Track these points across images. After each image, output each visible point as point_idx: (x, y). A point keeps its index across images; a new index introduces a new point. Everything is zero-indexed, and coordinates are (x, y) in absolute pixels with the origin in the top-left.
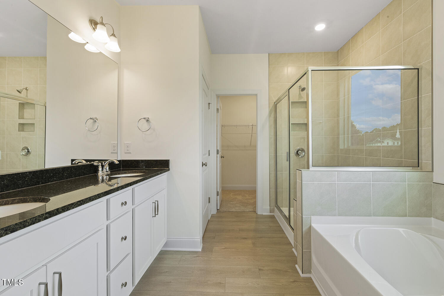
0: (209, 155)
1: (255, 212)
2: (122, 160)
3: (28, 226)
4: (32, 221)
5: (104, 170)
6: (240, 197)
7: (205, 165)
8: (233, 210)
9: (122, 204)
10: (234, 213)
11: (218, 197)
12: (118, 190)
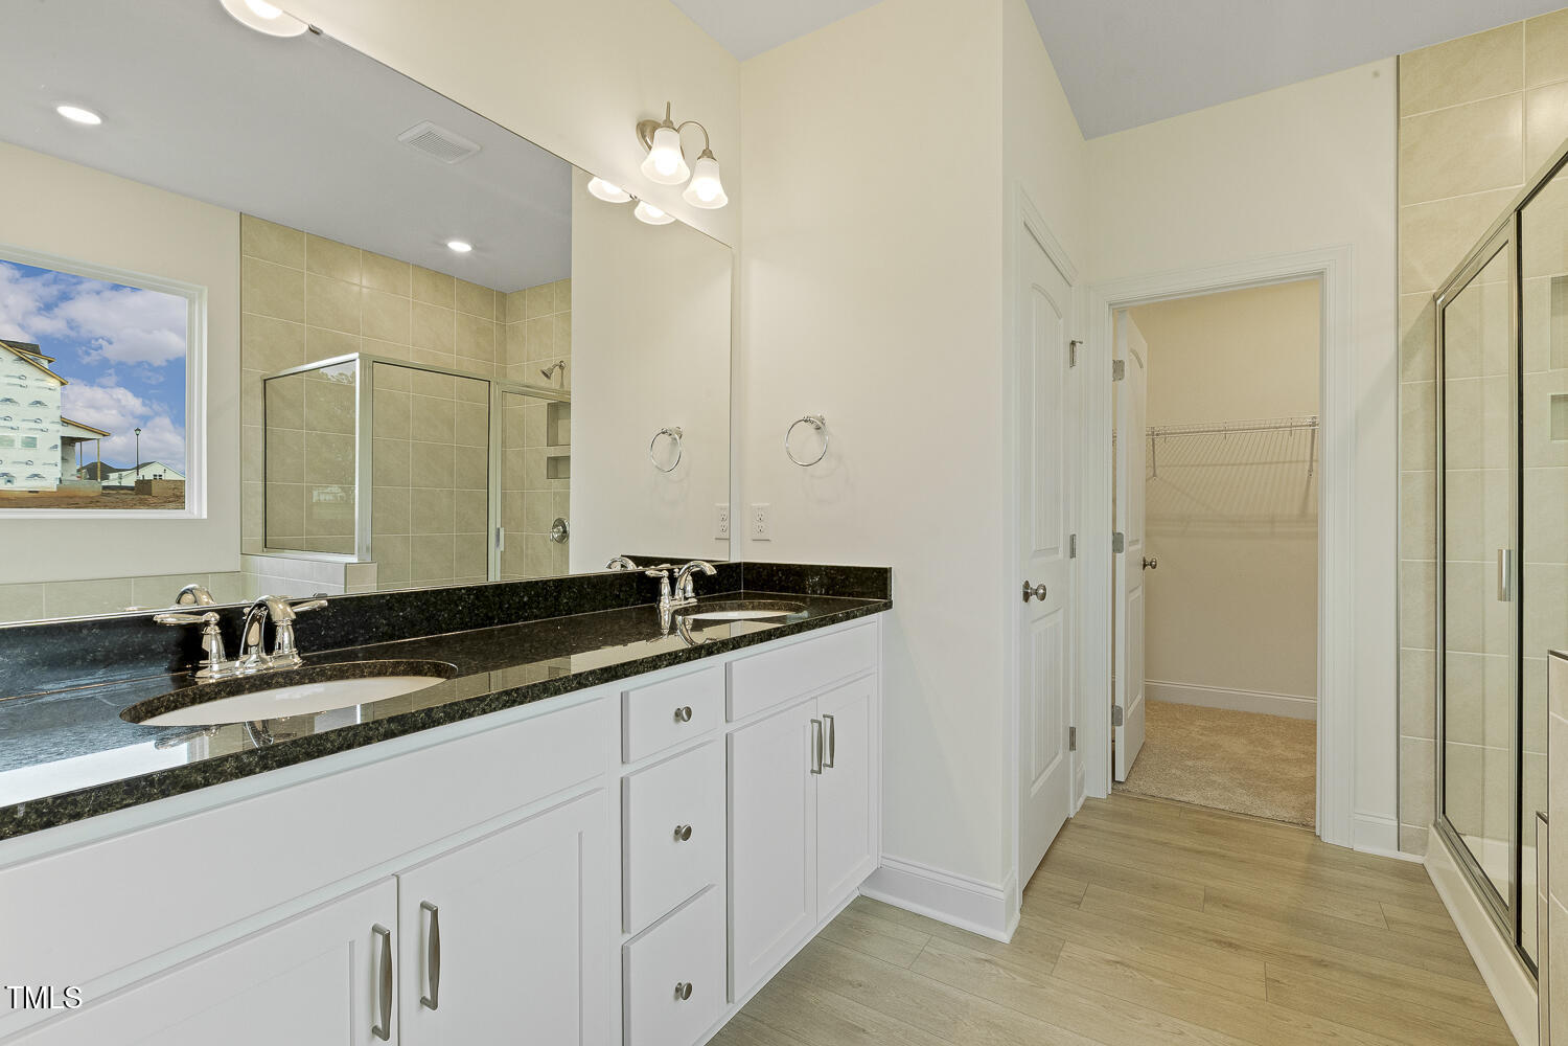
0: (1073, 555)
1: (1307, 826)
2: (745, 563)
3: (333, 752)
4: (345, 739)
5: (679, 594)
6: (1237, 746)
7: (1036, 594)
8: (1193, 797)
9: (678, 714)
10: (1197, 812)
11: (1120, 730)
12: (655, 668)
